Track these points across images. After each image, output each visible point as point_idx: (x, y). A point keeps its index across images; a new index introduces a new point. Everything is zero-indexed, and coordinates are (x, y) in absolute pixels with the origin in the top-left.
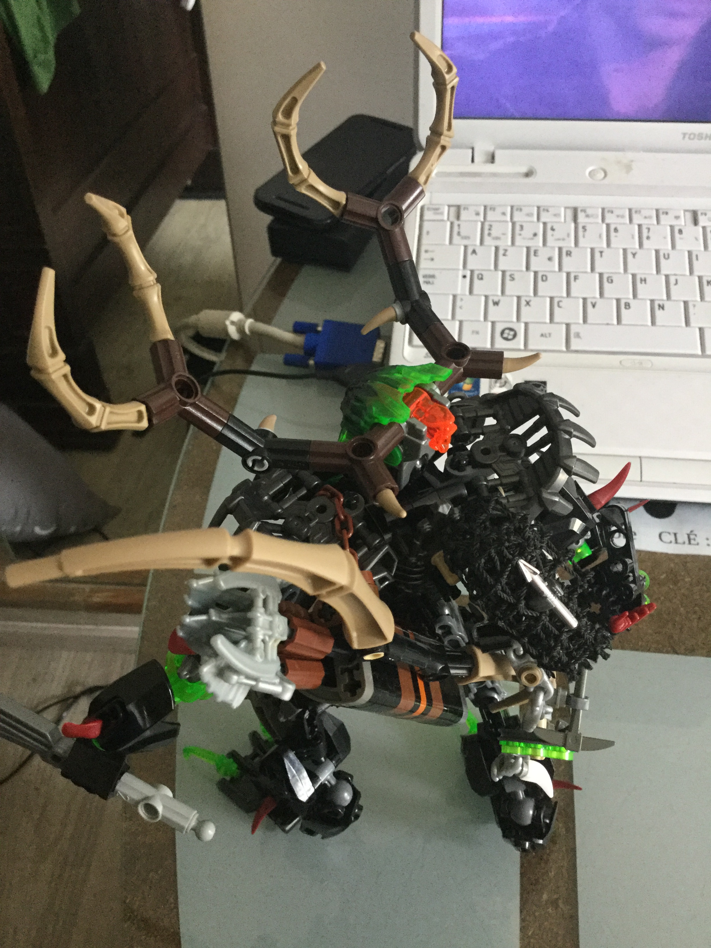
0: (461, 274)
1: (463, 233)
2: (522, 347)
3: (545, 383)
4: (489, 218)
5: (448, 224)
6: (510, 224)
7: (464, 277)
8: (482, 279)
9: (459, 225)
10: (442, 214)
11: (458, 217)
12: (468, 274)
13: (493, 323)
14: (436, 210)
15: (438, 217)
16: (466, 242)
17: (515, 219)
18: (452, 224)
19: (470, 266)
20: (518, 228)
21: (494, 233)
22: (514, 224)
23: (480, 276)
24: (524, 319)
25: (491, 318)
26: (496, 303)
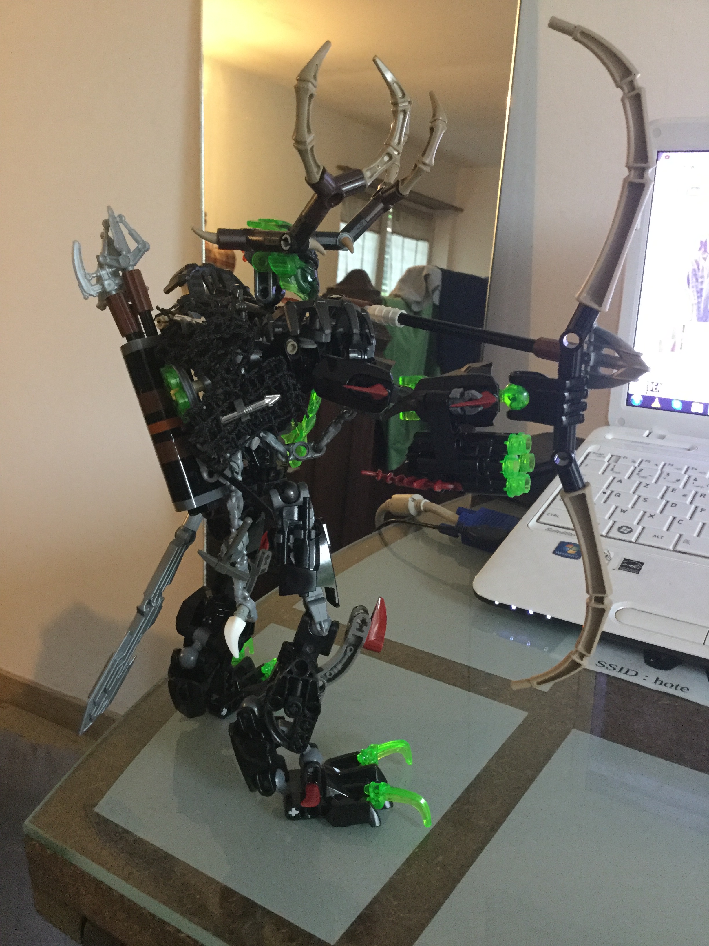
0: (602, 491)
1: (616, 469)
2: (633, 540)
3: (642, 564)
4: (642, 466)
5: (607, 463)
6: (659, 472)
7: (604, 493)
8: (619, 496)
9: (615, 465)
10: (604, 457)
11: (616, 462)
12: (608, 492)
13: (615, 522)
14: (601, 455)
15: (600, 459)
16: (615, 475)
17: (664, 470)
18: (609, 465)
19: (611, 488)
20: (664, 475)
21: (642, 474)
22: (662, 472)
23: (618, 495)
24: (643, 524)
25: (614, 518)
26: (623, 511)
